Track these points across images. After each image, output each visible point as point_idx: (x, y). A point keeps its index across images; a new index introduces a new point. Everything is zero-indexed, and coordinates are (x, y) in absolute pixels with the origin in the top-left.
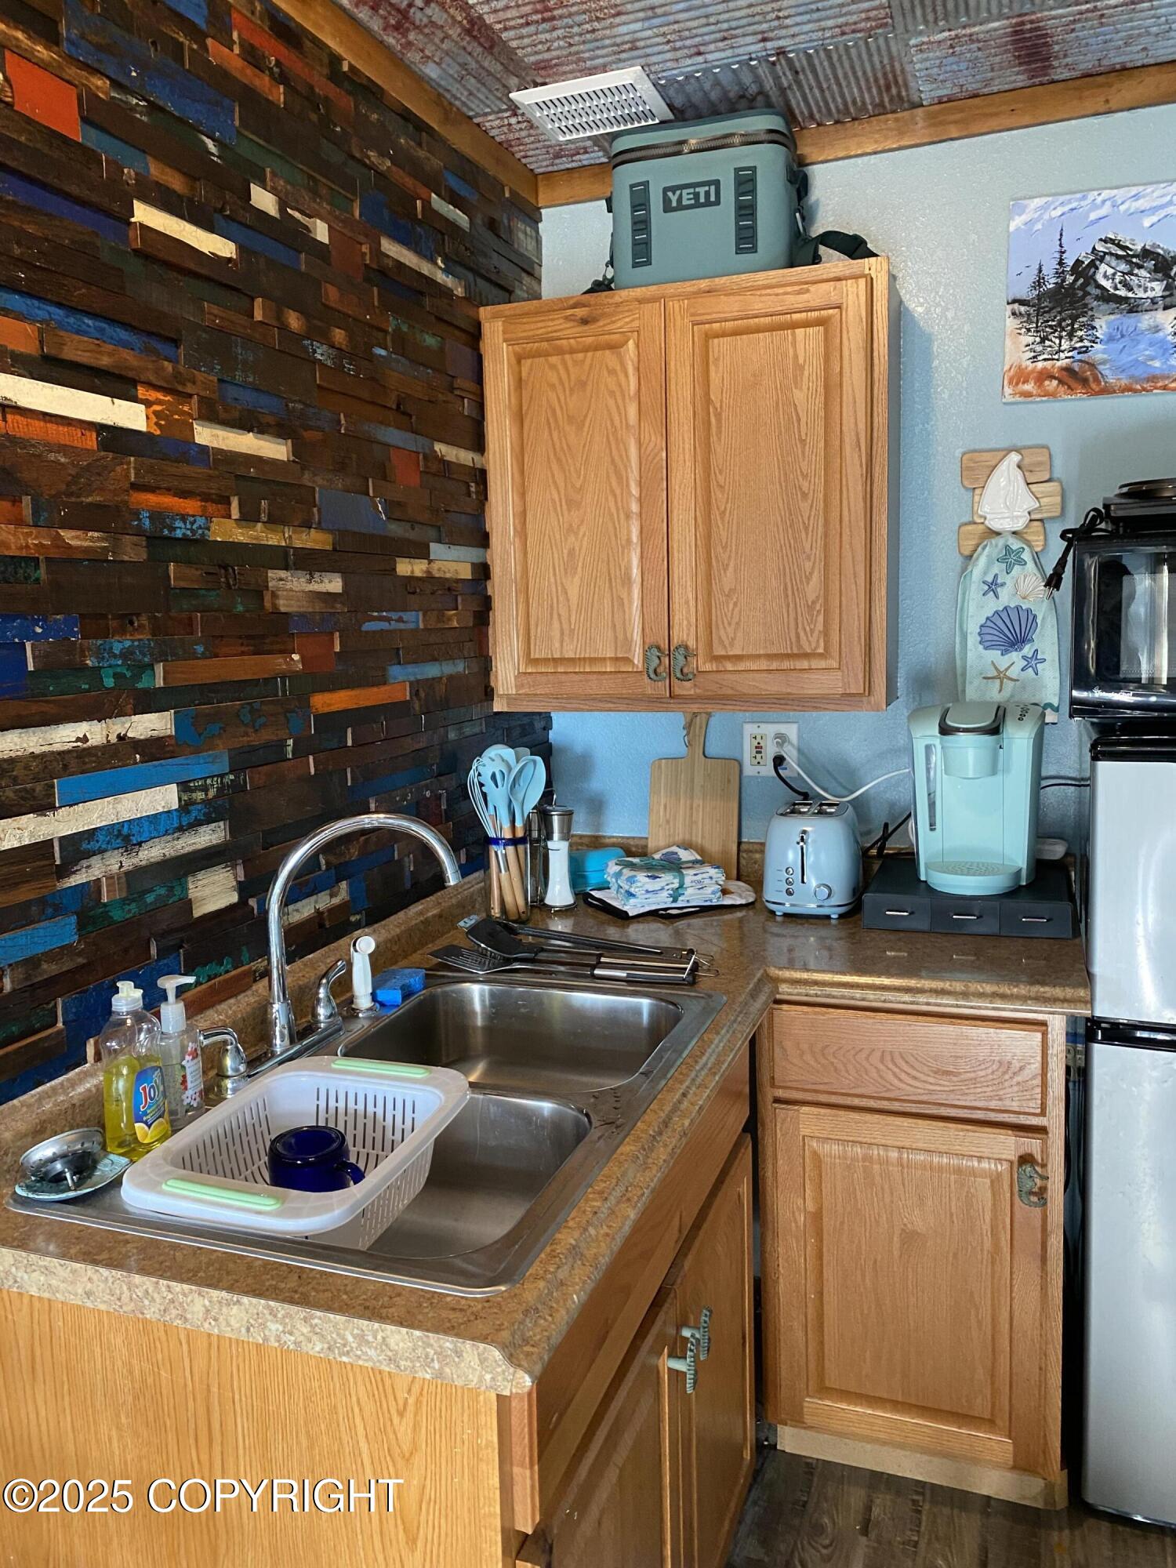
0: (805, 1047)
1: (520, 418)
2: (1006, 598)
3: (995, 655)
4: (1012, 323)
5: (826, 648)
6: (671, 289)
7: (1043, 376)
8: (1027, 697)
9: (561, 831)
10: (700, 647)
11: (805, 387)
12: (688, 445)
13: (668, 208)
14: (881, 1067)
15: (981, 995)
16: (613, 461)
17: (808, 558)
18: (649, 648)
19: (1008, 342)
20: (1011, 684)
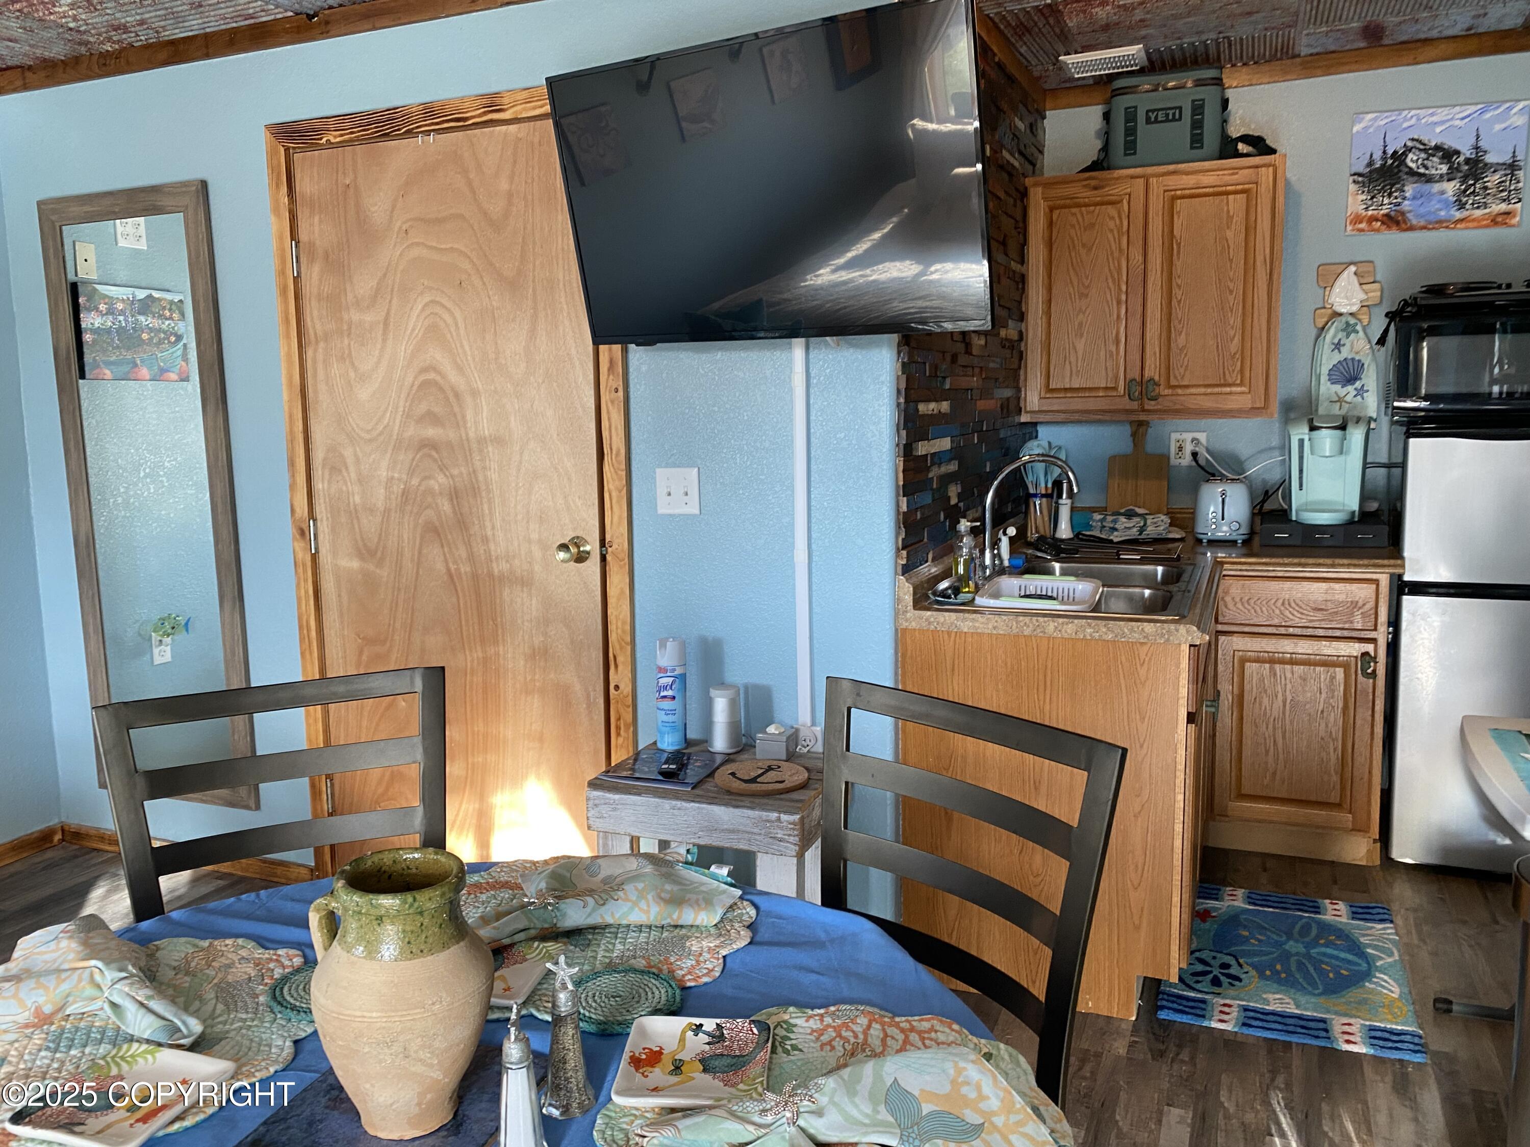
0: (1238, 600)
1: (1050, 244)
2: (1345, 353)
3: (1337, 388)
4: (1353, 187)
5: (1242, 381)
6: (1149, 170)
7: (1373, 219)
8: (1356, 413)
9: (1067, 493)
10: (1162, 379)
11: (1233, 229)
12: (1159, 261)
13: (1148, 121)
14: (1282, 608)
15: (1343, 565)
16: (1110, 270)
17: (1232, 328)
18: (1130, 383)
19: (1350, 199)
20: (1347, 405)
